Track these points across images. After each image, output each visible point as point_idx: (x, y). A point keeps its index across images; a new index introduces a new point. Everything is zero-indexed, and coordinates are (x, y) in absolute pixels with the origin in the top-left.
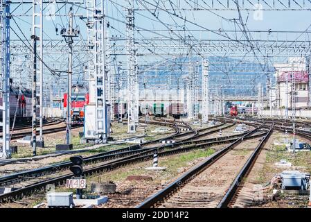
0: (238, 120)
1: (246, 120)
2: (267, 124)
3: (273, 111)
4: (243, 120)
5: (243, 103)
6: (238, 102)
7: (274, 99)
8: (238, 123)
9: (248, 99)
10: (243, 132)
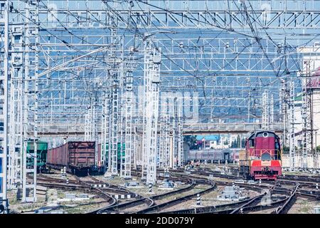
0: (218, 179)
1: (236, 178)
2: (283, 187)
3: (297, 158)
4: (231, 178)
5: (224, 138)
6: (212, 136)
7: (299, 128)
8: (221, 184)
9: (236, 128)
10: (237, 200)
